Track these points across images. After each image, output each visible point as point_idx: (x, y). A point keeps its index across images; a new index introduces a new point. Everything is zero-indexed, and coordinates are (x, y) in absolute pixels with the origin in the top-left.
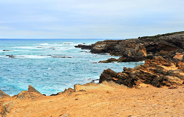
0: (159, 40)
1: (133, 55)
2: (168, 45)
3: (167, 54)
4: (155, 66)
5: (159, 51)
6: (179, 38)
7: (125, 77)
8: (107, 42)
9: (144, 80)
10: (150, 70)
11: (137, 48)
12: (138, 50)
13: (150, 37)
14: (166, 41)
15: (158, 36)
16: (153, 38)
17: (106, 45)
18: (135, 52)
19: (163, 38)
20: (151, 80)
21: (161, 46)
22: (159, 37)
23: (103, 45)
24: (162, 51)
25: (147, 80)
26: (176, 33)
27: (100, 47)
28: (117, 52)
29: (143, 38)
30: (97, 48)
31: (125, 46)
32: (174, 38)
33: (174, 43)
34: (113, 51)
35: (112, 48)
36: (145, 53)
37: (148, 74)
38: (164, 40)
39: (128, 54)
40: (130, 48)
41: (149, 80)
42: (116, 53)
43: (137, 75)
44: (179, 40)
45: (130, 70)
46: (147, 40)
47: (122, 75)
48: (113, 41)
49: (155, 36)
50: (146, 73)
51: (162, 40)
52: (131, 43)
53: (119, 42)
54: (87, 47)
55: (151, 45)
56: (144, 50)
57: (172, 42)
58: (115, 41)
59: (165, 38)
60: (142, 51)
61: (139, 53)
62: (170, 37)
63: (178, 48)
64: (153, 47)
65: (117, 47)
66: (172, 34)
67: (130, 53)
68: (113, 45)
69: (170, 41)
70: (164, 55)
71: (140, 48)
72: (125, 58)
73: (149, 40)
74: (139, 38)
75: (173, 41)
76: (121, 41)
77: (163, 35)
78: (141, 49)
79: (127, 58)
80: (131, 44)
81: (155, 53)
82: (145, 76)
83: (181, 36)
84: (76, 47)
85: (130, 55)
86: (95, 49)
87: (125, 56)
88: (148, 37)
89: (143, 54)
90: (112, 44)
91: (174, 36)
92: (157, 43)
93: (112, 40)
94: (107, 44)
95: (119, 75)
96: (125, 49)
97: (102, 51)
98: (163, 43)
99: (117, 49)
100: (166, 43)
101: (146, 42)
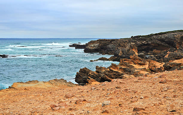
0: (152, 39)
1: (124, 54)
2: (161, 45)
3: (160, 53)
4: (126, 65)
6: (172, 37)
7: (95, 76)
8: (100, 41)
10: (120, 69)
11: (128, 48)
12: (129, 50)
13: (143, 36)
16: (146, 37)
17: (99, 45)
18: (126, 51)
19: (156, 37)
21: (153, 45)
22: (151, 36)
23: (96, 45)
24: (155, 50)
26: (169, 32)
27: (93, 46)
29: (136, 38)
30: (90, 47)
31: (118, 45)
32: (166, 38)
34: (106, 50)
35: (105, 47)
36: (136, 52)
37: (117, 72)
38: (157, 39)
39: (119, 53)
40: (122, 47)
42: (109, 52)
44: (172, 39)
45: (100, 69)
46: (140, 39)
47: (92, 74)
48: (106, 41)
49: (148, 35)
50: (115, 71)
51: (154, 39)
52: (124, 42)
54: (81, 46)
55: (144, 45)
58: (109, 40)
59: (158, 37)
60: (134, 50)
61: (130, 52)
62: (163, 37)
63: (171, 47)
64: (146, 47)
65: (110, 46)
66: (165, 34)
67: (121, 52)
68: (105, 45)
69: (162, 40)
70: (156, 55)
71: (132, 47)
72: (116, 57)
73: (142, 39)
74: (132, 37)
75: (165, 41)
76: (114, 40)
77: (156, 34)
79: (118, 57)
81: (148, 52)
82: (114, 74)
83: (173, 35)
84: (70, 46)
85: (121, 55)
86: (88, 49)
88: (140, 36)
89: (134, 53)
90: (106, 43)
91: (166, 35)
92: (150, 42)
94: (100, 43)
95: (90, 73)
96: (118, 49)
97: (95, 51)
98: (155, 42)
99: (109, 48)
100: (159, 42)
101: (138, 41)
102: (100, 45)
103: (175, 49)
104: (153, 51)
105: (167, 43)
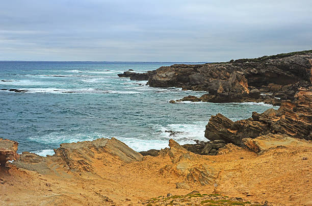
0: (267, 65)
1: (225, 90)
2: (283, 75)
3: (281, 90)
5: (266, 84)
6: (302, 62)
7: (260, 128)
8: (176, 67)
9: (294, 132)
10: (301, 117)
11: (232, 79)
12: (235, 83)
13: (251, 60)
14: (278, 67)
15: (264, 59)
16: (257, 61)
17: (175, 74)
18: (229, 85)
19: (273, 61)
20: (305, 134)
21: (269, 75)
22: (266, 59)
23: (170, 74)
24: (272, 84)
25: (299, 133)
26: (296, 53)
27: (165, 76)
28: (194, 85)
29: (239, 62)
30: (160, 78)
31: (209, 75)
32: (292, 63)
33: (292, 72)
34: (188, 83)
35: (185, 79)
36: (246, 88)
37: (300, 123)
38: (276, 66)
39: (217, 89)
40: (216, 78)
41: (302, 133)
42: (193, 87)
43: (282, 125)
44: (301, 66)
46: (246, 66)
48: (187, 67)
49: (259, 59)
50: (296, 122)
51: (271, 65)
53: (196, 68)
55: (253, 75)
56: (245, 82)
57: (288, 70)
58: (190, 66)
59: (277, 61)
60: (242, 85)
61: (236, 87)
62: (286, 61)
63: (299, 79)
64: (257, 78)
65: (195, 76)
66: (289, 56)
67: (221, 87)
68: (185, 74)
69: (284, 67)
70: (277, 92)
71: (238, 79)
72: (213, 96)
73: (249, 65)
74: (232, 61)
75: (290, 68)
76: (200, 66)
77: (273, 57)
78: (239, 81)
80: (218, 71)
82: (295, 126)
83: (304, 58)
84: (120, 75)
85: (221, 92)
86: (157, 80)
87: (212, 92)
88: (247, 60)
89: (243, 89)
90: (185, 72)
91: (292, 59)
92: (263, 71)
93: (184, 65)
94: (176, 71)
96: (208, 81)
97: (168, 84)
98: (273, 70)
99: (194, 80)
100: (278, 70)
101: (244, 69)
102: (177, 74)
103: (306, 82)
104: (269, 87)
105: (293, 72)
